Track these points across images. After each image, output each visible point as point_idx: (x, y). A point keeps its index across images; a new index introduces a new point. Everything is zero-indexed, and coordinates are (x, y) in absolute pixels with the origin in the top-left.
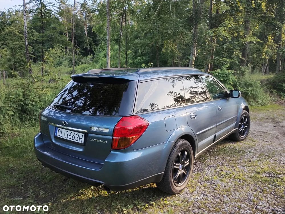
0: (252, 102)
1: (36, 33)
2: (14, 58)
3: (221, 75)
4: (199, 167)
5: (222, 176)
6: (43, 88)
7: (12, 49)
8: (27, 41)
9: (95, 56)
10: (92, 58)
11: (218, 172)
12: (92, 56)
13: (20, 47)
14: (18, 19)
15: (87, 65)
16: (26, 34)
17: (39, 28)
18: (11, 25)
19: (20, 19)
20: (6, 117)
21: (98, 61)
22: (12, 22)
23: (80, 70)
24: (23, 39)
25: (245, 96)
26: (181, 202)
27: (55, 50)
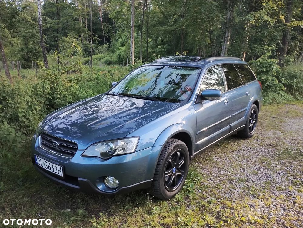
0: (298, 95)
1: (48, 19)
2: (27, 47)
3: (264, 65)
4: (265, 174)
5: (297, 185)
6: (71, 80)
7: (24, 37)
8: (41, 28)
9: (112, 45)
10: (108, 48)
11: (291, 180)
12: (108, 45)
13: (33, 36)
14: (30, 4)
15: (102, 55)
16: (40, 21)
17: (51, 15)
18: (23, 11)
19: (32, 4)
20: (35, 112)
21: (115, 51)
22: (24, 8)
23: (95, 60)
24: (35, 27)
25: (289, 89)
26: (260, 218)
27: (69, 39)
